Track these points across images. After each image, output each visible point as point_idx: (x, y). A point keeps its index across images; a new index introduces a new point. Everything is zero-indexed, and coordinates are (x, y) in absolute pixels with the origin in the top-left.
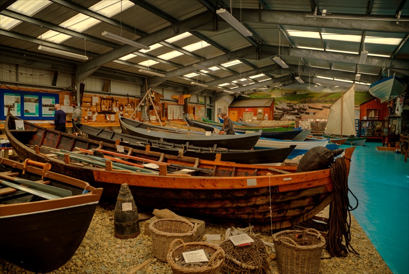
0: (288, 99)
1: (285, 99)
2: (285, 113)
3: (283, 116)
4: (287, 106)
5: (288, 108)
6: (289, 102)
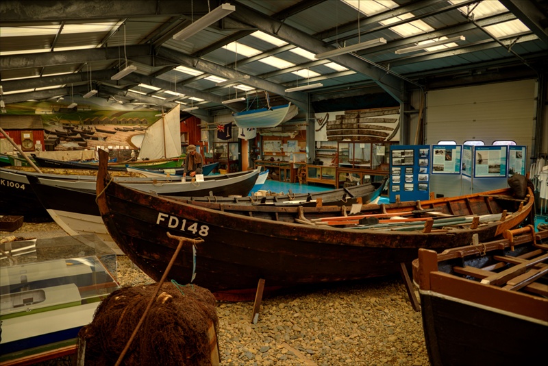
0: (64, 118)
2: (62, 138)
3: (59, 143)
4: (64, 128)
5: (66, 131)
6: (66, 122)
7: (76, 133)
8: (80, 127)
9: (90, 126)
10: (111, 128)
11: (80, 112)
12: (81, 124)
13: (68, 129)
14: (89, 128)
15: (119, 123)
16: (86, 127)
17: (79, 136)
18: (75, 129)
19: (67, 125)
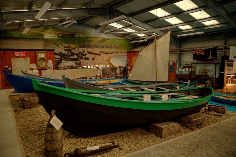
0: (65, 42)
1: (62, 41)
2: (63, 58)
3: (61, 62)
4: (65, 50)
5: (66, 52)
6: (67, 45)
7: (73, 54)
8: (77, 49)
9: (84, 49)
10: (97, 50)
11: (77, 38)
12: (77, 47)
13: (68, 50)
14: (83, 51)
15: (103, 47)
16: (81, 50)
17: (75, 56)
18: (73, 51)
19: (67, 47)
